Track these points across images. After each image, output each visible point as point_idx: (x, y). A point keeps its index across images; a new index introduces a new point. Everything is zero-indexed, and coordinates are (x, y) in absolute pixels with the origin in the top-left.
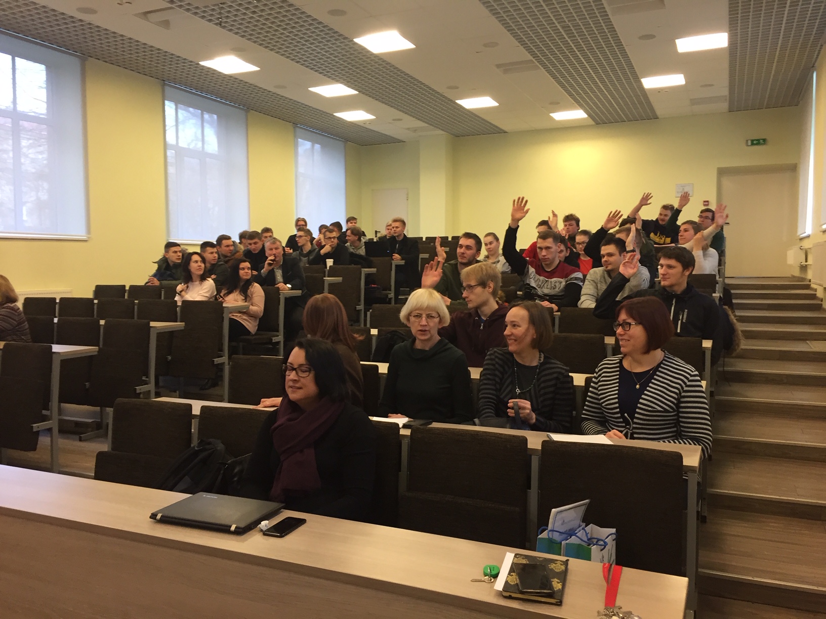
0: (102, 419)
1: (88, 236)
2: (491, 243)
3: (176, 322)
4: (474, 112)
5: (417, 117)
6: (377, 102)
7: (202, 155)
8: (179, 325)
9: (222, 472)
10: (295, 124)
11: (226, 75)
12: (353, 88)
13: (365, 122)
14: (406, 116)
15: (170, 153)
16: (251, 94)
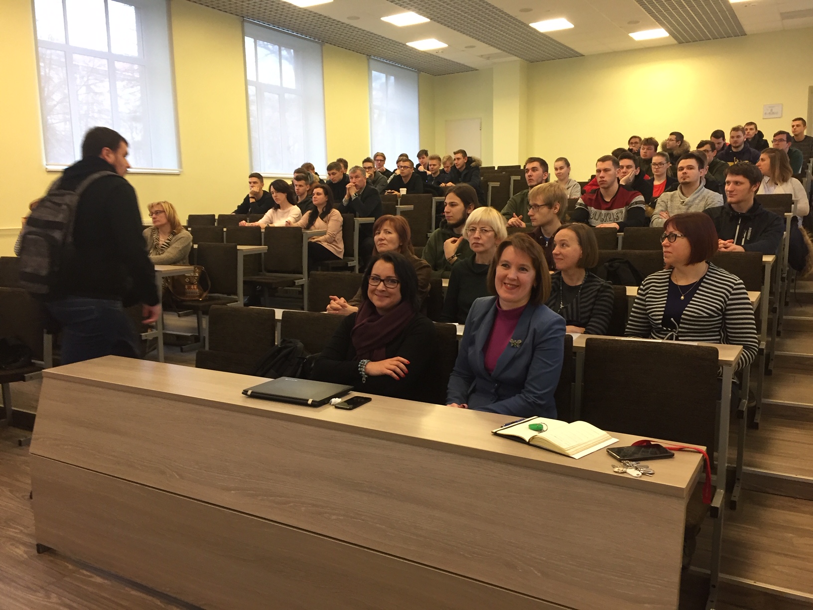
0: (199, 333)
1: (181, 170)
2: (561, 168)
3: (261, 245)
4: (547, 35)
5: (490, 43)
6: (449, 29)
7: (281, 91)
8: (263, 248)
9: (301, 365)
10: (369, 56)
11: (300, 8)
12: (424, 16)
13: (437, 51)
14: (479, 42)
15: (252, 90)
16: (325, 27)
